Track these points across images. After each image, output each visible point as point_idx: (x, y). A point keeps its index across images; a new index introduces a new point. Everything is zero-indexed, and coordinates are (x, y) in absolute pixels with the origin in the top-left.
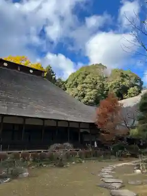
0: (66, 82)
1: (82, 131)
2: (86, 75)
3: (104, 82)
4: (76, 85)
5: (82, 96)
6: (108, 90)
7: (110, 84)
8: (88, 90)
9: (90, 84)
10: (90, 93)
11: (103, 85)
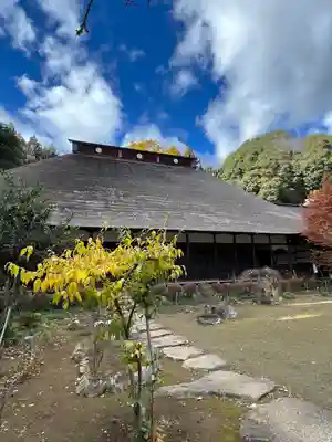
0: (221, 171)
1: (274, 248)
2: (257, 154)
3: (293, 163)
4: (241, 173)
5: (254, 190)
6: (302, 175)
7: (304, 164)
8: (263, 179)
9: (267, 168)
10: (269, 185)
11: (291, 167)
